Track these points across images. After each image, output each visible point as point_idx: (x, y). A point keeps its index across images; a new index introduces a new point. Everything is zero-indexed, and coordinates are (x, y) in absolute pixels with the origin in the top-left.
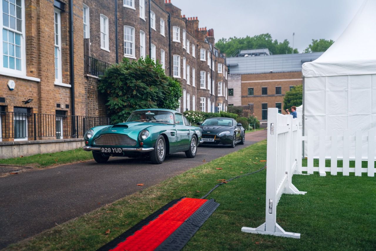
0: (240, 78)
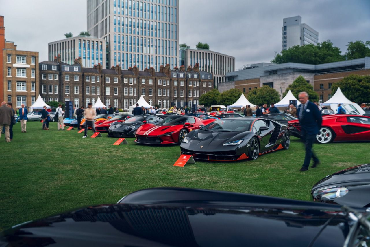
0: (234, 83)
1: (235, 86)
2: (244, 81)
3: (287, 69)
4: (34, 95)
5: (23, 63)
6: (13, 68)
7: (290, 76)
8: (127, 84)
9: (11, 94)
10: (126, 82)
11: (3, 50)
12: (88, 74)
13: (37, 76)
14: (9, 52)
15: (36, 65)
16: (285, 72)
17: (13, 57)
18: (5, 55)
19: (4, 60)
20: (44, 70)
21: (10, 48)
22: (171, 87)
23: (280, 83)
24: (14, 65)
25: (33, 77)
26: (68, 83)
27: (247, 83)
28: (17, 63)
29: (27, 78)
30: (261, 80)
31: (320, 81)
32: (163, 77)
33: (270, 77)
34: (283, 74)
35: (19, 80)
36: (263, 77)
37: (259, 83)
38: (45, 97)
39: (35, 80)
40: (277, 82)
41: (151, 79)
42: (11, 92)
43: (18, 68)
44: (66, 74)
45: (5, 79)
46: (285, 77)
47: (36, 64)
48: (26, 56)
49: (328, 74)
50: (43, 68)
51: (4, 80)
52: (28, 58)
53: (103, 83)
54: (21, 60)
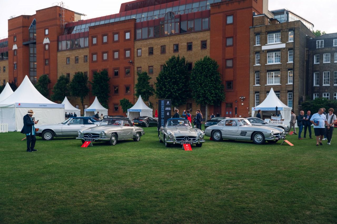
4: (291, 89)
5: (276, 43)
6: (262, 52)
9: (259, 90)
11: (250, 28)
13: (296, 59)
14: (257, 30)
15: (295, 42)
17: (262, 36)
18: (252, 35)
19: (251, 43)
20: (319, 49)
21: (259, 24)
24: (264, 48)
25: (290, 62)
28: (268, 44)
29: (281, 64)
35: (270, 69)
38: (317, 92)
42: (259, 87)
43: (269, 51)
45: (251, 70)
47: (295, 40)
48: (281, 31)
50: (317, 46)
52: (283, 33)
54: (274, 38)
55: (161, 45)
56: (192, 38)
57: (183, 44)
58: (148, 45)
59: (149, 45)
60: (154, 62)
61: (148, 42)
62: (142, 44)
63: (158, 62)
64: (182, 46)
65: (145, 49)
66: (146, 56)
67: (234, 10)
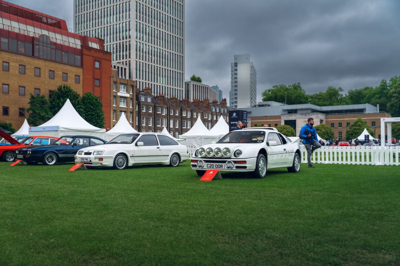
0: (250, 119)
1: (251, 122)
2: (262, 117)
3: (307, 109)
5: (124, 92)
6: (117, 97)
7: (314, 115)
8: (185, 116)
10: (184, 115)
11: (111, 77)
12: (159, 105)
13: (134, 106)
15: (133, 94)
16: (306, 112)
17: (117, 85)
18: (112, 83)
19: (111, 88)
21: (115, 75)
22: (212, 121)
23: (303, 121)
24: (119, 94)
25: (131, 107)
26: (144, 114)
27: (266, 120)
28: (120, 92)
29: (127, 108)
30: (282, 117)
31: (331, 121)
32: (208, 112)
33: (293, 116)
34: (306, 113)
35: (121, 110)
36: (284, 115)
37: (280, 120)
39: (133, 110)
40: (301, 120)
41: (200, 112)
42: (116, 123)
43: (121, 97)
44: (143, 104)
46: (309, 116)
49: (338, 115)
51: (111, 109)
52: (127, 87)
53: (169, 115)
54: (122, 88)
55: (35, 67)
56: (68, 70)
57: (59, 72)
58: (18, 61)
59: (20, 62)
60: (26, 82)
61: (19, 58)
62: (10, 57)
63: (31, 84)
64: (58, 74)
65: (14, 64)
66: (16, 73)
67: (100, 58)
